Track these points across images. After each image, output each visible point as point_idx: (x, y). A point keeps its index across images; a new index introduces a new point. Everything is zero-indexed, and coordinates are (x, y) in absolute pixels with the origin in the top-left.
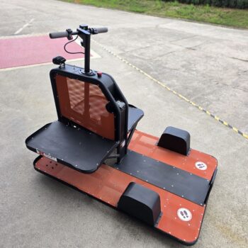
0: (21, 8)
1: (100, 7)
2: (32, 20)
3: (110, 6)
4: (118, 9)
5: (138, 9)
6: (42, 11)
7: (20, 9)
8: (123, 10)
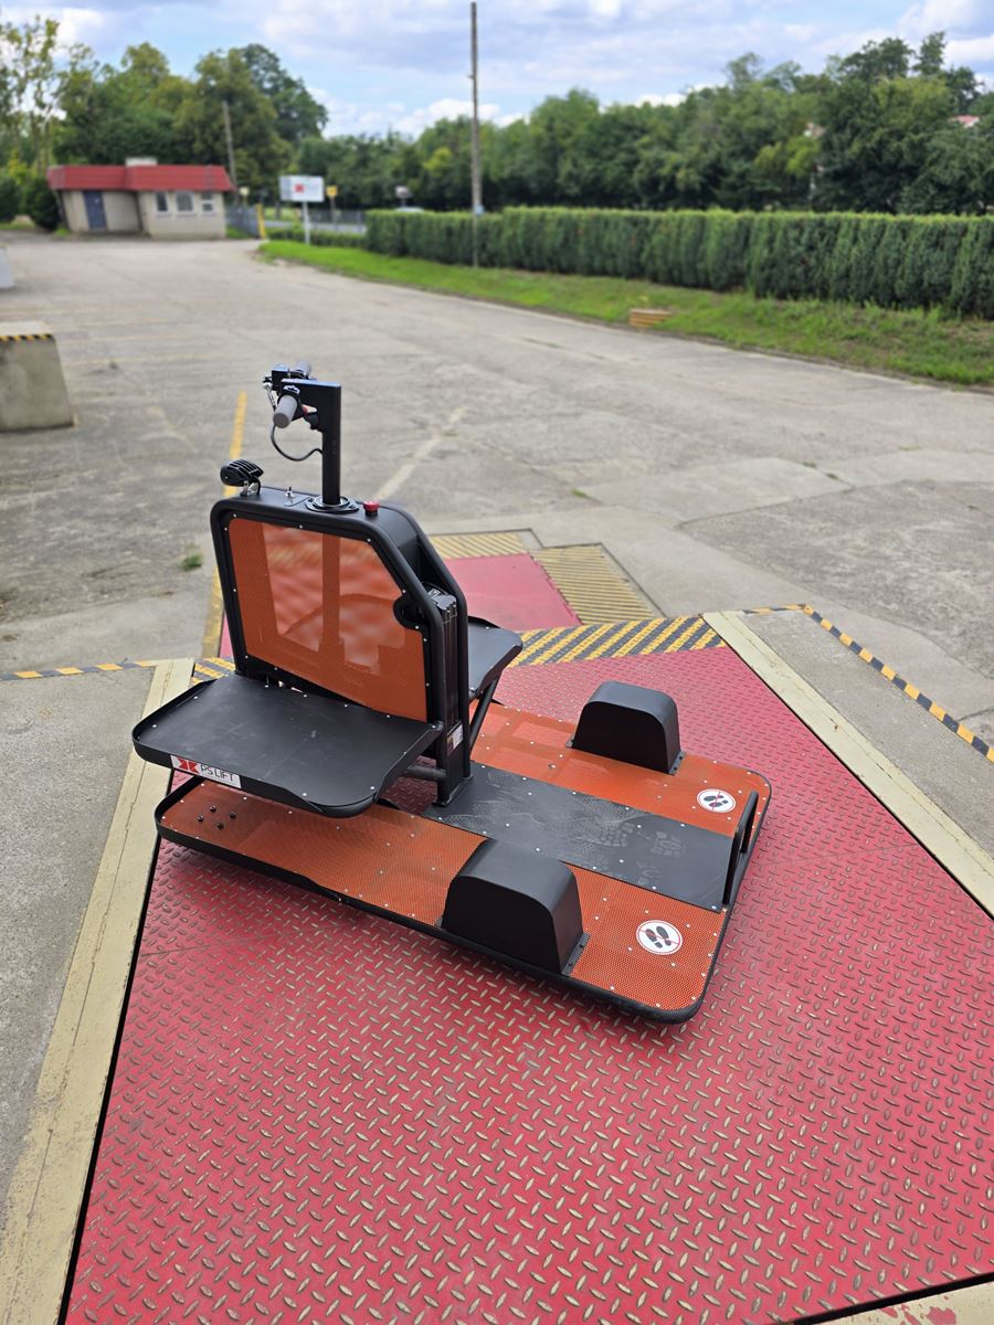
0: (410, 349)
1: (747, 347)
2: (455, 417)
3: (797, 344)
4: (841, 360)
5: (954, 367)
6: (499, 370)
7: (407, 358)
8: (866, 366)
